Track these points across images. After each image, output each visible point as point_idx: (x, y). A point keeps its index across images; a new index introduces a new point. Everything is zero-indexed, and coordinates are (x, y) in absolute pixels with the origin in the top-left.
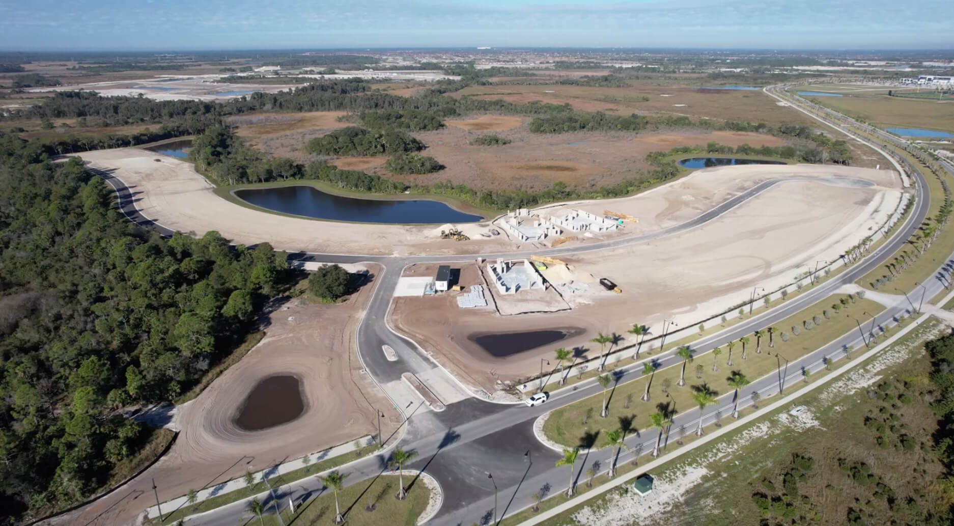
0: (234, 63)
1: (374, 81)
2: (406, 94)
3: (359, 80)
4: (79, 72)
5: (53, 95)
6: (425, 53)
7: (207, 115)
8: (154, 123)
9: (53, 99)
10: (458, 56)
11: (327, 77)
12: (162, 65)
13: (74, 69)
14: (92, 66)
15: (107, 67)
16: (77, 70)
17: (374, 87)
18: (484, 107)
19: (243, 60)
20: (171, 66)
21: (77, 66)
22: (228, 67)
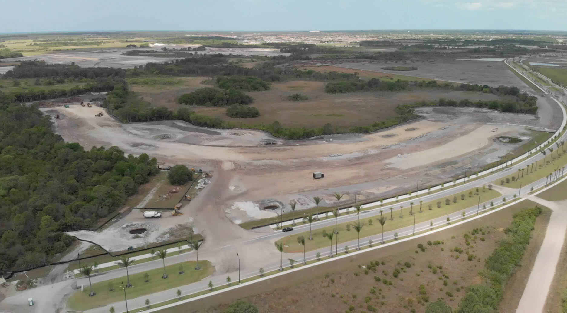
0: (136, 41)
1: (230, 56)
2: (249, 66)
3: (221, 55)
4: (34, 47)
5: (19, 64)
6: (271, 35)
7: (115, 77)
8: (82, 82)
9: (19, 66)
10: (293, 38)
11: (199, 53)
12: (87, 41)
13: (31, 45)
14: (42, 43)
15: (51, 43)
16: (32, 46)
17: (231, 60)
18: (299, 75)
19: (143, 39)
20: (94, 43)
21: (33, 44)
22: (132, 44)
